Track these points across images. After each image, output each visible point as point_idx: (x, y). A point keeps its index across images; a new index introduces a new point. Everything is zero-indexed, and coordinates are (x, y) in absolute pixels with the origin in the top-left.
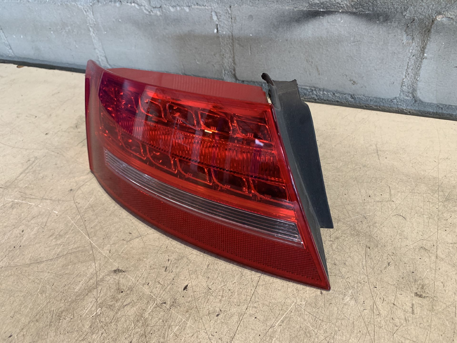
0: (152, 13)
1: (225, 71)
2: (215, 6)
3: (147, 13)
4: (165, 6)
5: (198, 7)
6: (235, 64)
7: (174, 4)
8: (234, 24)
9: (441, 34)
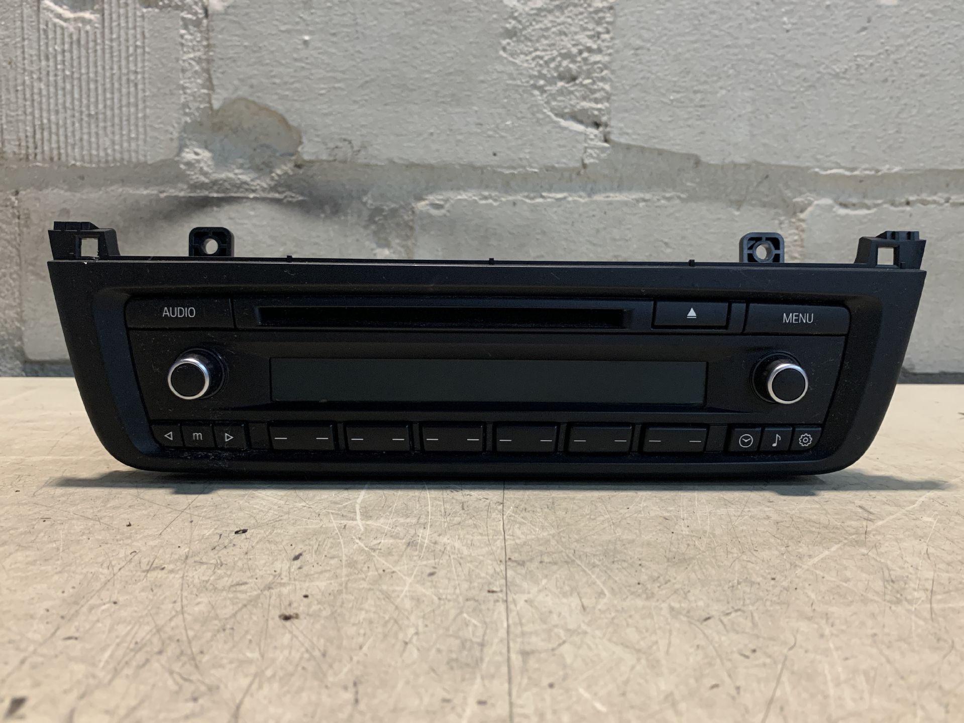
6: (22, 321)
8: (25, 230)
9: (432, 233)
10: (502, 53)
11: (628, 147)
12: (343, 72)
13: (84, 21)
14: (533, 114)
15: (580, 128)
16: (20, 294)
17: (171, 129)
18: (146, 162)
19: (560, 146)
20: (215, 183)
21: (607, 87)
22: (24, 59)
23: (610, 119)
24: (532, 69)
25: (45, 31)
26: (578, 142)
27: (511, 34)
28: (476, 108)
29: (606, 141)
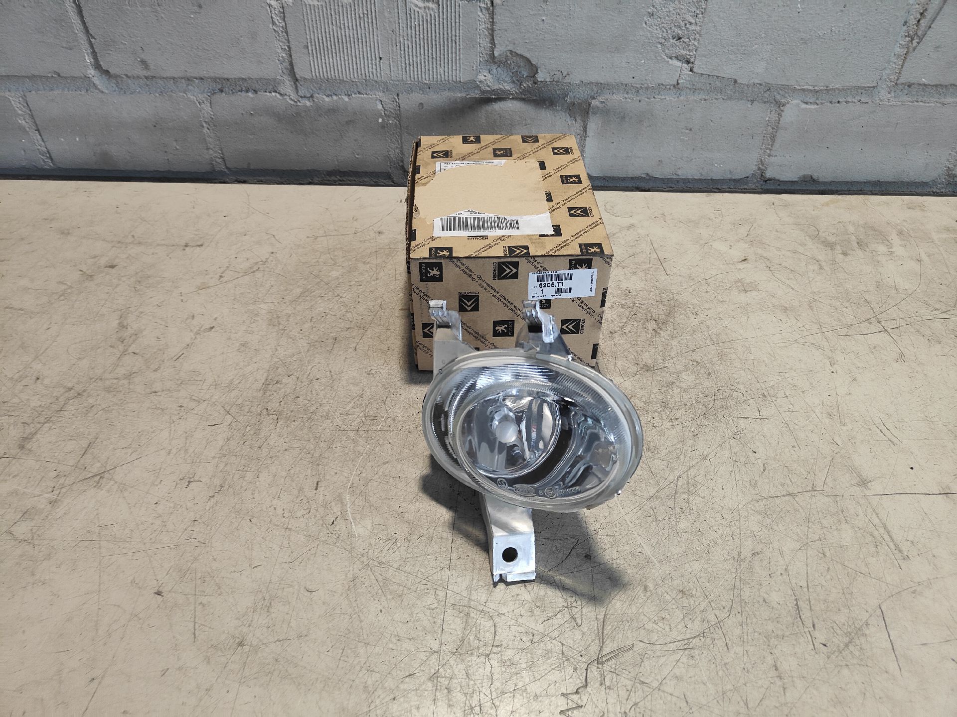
0: (299, 104)
1: (390, 163)
2: (381, 94)
3: (292, 103)
4: (317, 95)
5: (360, 95)
6: (403, 154)
7: (329, 93)
9: (597, 115)
10: (644, 25)
11: (702, 74)
12: (561, 36)
13: (429, 9)
14: (656, 57)
15: (679, 64)
16: (401, 142)
17: (472, 64)
18: (460, 82)
19: (667, 73)
20: (494, 90)
21: (696, 43)
22: (399, 29)
23: (695, 60)
24: (659, 34)
25: (410, 15)
26: (676, 71)
27: (651, 15)
28: (628, 55)
29: (691, 70)
